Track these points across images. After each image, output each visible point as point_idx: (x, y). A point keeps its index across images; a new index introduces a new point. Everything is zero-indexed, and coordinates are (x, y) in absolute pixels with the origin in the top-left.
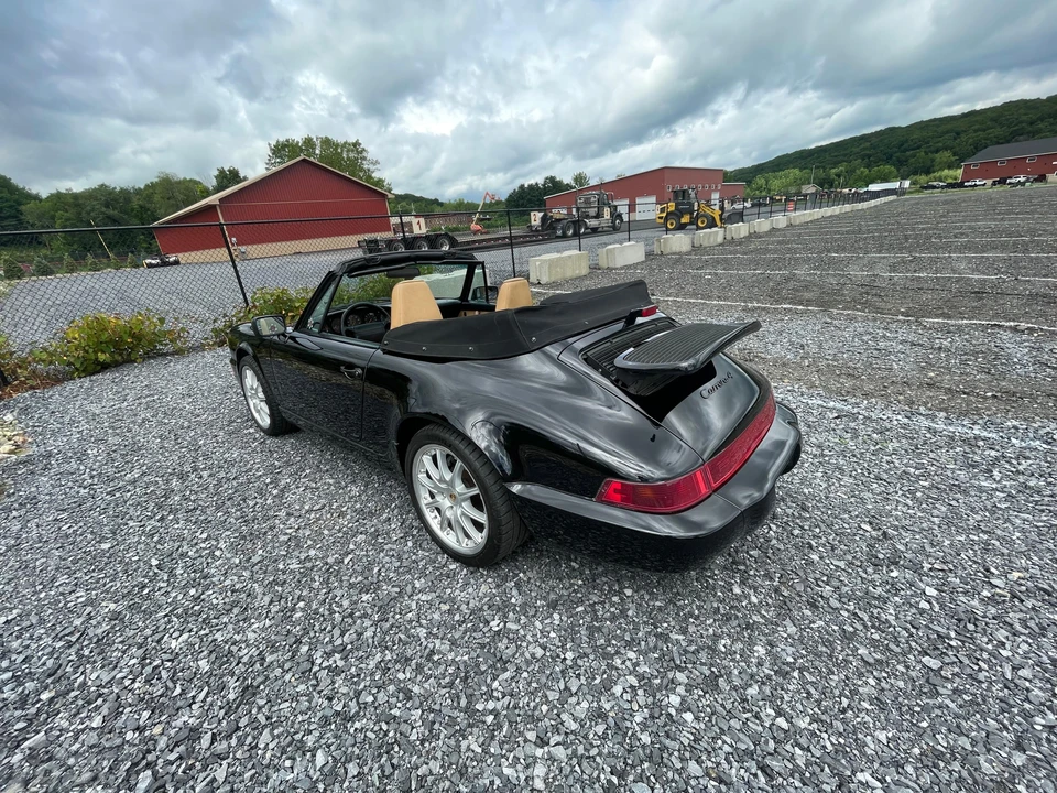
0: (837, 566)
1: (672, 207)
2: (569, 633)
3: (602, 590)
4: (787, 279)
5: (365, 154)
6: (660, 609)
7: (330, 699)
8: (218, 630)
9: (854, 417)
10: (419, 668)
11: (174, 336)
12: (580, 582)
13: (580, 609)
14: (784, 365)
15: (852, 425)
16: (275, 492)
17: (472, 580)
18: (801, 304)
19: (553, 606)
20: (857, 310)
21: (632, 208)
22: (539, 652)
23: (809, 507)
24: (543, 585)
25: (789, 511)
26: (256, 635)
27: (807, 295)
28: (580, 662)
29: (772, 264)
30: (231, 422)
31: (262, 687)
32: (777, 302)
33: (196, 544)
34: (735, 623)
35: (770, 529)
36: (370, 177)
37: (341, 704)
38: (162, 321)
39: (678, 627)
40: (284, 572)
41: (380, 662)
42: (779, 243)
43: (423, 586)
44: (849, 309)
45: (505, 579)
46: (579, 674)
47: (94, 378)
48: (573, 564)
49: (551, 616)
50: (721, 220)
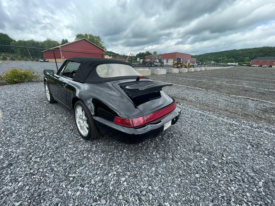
0: (183, 150)
1: (176, 62)
2: (104, 159)
3: (118, 150)
4: (200, 82)
6: (131, 156)
7: (31, 169)
8: (10, 149)
9: (204, 116)
10: (59, 164)
11: (37, 77)
12: (113, 147)
13: (110, 153)
14: (191, 101)
15: (203, 117)
16: (44, 117)
17: (85, 143)
18: (201, 88)
19: (103, 152)
20: (215, 91)
21: (167, 62)
22: (94, 163)
23: (183, 136)
24: (103, 147)
25: (177, 136)
26: (19, 151)
27: (204, 86)
28: (103, 167)
29: (197, 78)
31: (14, 164)
32: (195, 87)
33: (16, 127)
34: (150, 162)
35: (170, 139)
36: (102, 46)
37: (33, 171)
39: (134, 161)
40: (36, 136)
41: (49, 161)
42: (201, 74)
43: (71, 143)
44: (213, 90)
45: (94, 144)
46: (102, 170)
47: (12, 85)
48: (114, 142)
49: (101, 154)
50: (188, 67)
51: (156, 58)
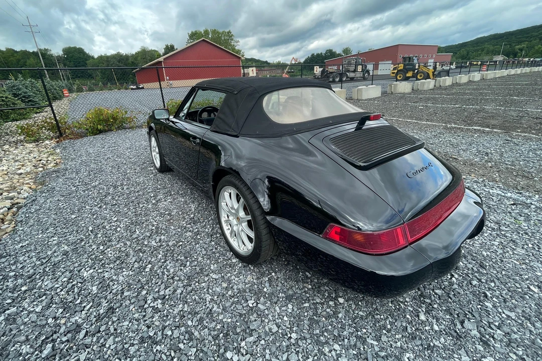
0: (508, 316)
1: (401, 67)
2: (297, 320)
3: (323, 295)
4: (479, 111)
5: (233, 38)
6: (362, 317)
7: (148, 327)
8: (107, 271)
9: (528, 206)
10: (201, 320)
11: (131, 120)
12: (310, 287)
13: (307, 305)
14: (472, 164)
15: (526, 211)
16: (154, 202)
17: (243, 271)
18: (488, 127)
19: (289, 298)
20: (533, 134)
21: (376, 67)
22: (275, 329)
23: (486, 266)
24: (286, 284)
25: (470, 266)
26: (123, 278)
27: (493, 122)
28: (300, 343)
29: (468, 102)
30: (144, 163)
31: (117, 310)
32: (469, 125)
34: (419, 342)
35: (452, 276)
36: (235, 49)
37: (153, 332)
38: (126, 112)
39: (373, 335)
40: (146, 246)
41: (180, 311)
42: (474, 89)
43: (215, 269)
44: (525, 132)
45: (263, 275)
46: (298, 351)
47: (95, 136)
48: (307, 274)
49: (287, 306)
50: (433, 75)
51: (352, 62)
